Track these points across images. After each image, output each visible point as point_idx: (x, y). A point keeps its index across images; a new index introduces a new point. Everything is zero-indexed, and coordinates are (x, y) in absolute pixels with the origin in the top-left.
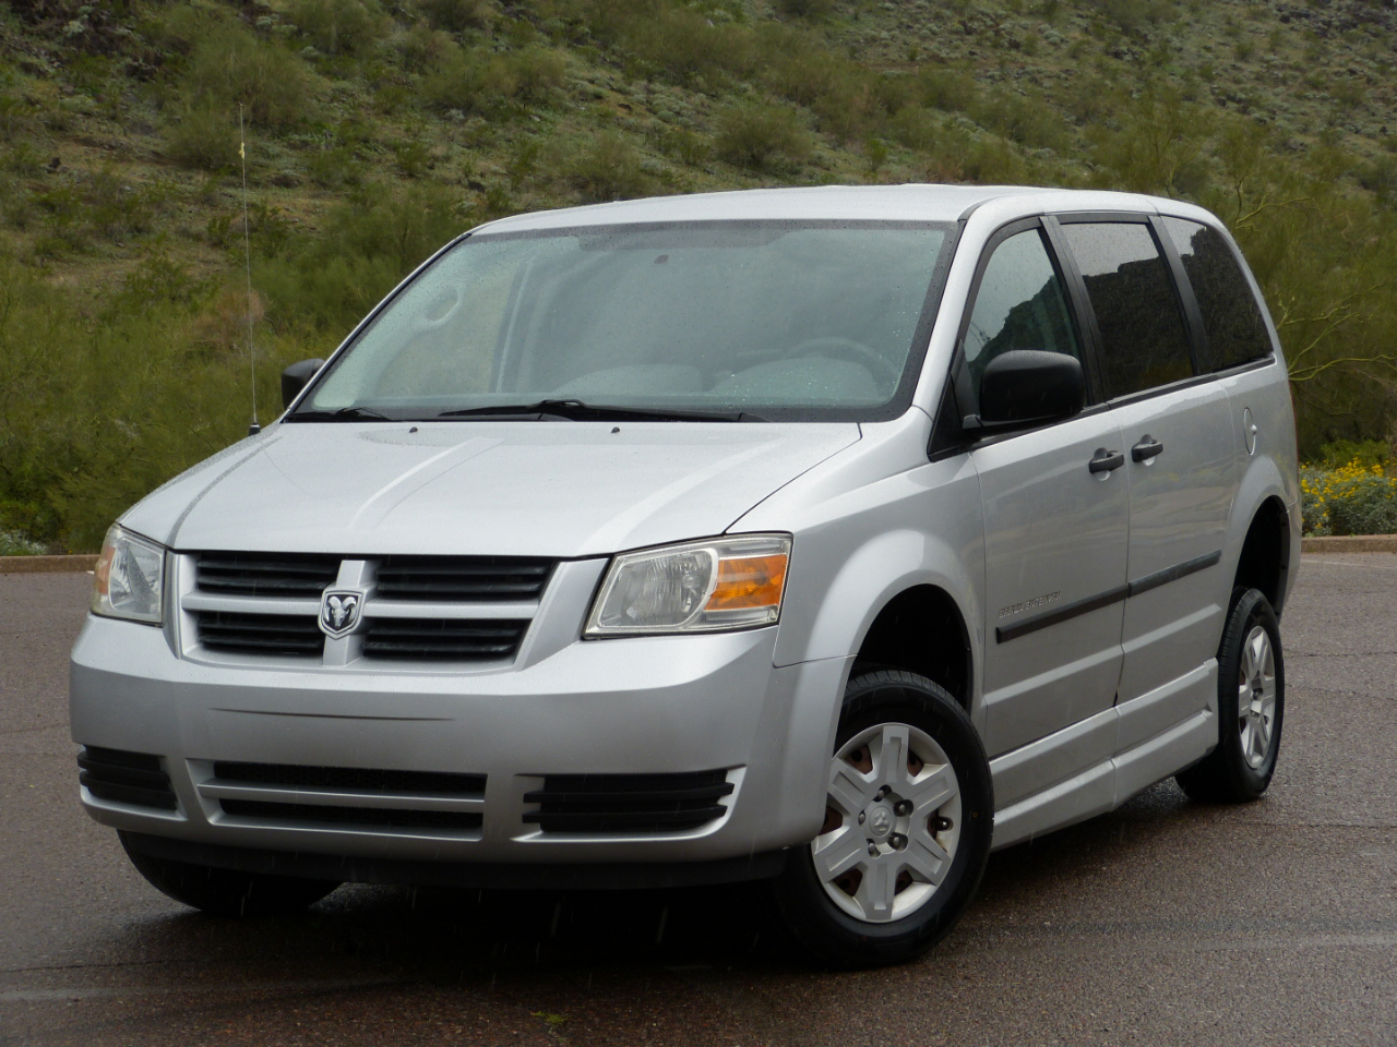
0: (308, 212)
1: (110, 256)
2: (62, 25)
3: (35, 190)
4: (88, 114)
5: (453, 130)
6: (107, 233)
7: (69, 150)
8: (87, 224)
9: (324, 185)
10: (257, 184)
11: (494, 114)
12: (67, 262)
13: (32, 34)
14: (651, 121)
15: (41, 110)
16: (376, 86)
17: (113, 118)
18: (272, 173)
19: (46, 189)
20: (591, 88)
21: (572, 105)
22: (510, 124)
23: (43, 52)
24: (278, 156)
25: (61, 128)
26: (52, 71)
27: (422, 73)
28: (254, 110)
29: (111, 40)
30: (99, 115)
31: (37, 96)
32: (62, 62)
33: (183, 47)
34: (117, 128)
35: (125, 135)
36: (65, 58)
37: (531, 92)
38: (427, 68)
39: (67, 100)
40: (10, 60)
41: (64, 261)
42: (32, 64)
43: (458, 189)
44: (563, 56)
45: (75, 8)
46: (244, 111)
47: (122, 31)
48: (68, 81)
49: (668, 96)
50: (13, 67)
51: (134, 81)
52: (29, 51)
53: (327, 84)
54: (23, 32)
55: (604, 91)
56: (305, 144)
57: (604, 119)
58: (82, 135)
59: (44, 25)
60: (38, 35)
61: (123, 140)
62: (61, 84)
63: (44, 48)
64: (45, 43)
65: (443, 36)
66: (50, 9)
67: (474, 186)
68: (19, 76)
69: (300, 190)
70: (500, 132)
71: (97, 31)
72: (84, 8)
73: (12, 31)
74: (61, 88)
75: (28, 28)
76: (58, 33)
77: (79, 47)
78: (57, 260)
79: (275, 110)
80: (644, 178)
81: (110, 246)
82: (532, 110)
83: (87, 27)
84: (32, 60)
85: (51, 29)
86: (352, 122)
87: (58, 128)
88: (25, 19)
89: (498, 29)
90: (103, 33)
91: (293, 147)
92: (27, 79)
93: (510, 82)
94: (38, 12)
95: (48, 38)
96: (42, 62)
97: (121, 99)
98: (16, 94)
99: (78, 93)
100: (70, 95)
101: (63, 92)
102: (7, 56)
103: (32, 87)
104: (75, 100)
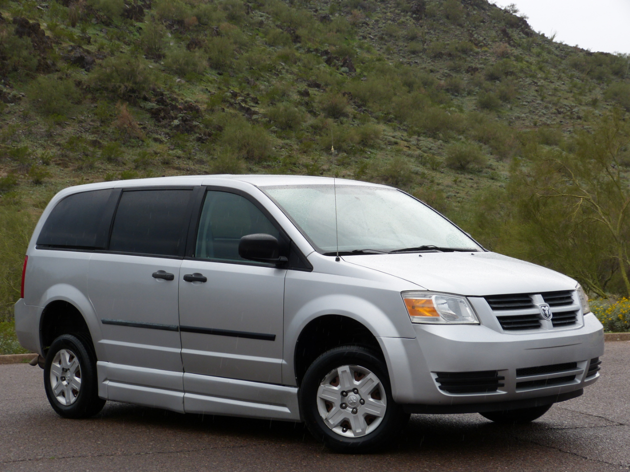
2: (171, 122)
4: (179, 157)
7: (170, 172)
11: (351, 151)
13: (159, 126)
14: (418, 152)
15: (160, 156)
17: (189, 158)
20: (393, 140)
21: (384, 147)
23: (163, 133)
26: (166, 140)
28: (248, 153)
29: (191, 127)
30: (184, 157)
31: (158, 151)
32: (170, 137)
33: (220, 128)
34: (191, 162)
35: (194, 165)
36: (171, 135)
37: (367, 142)
39: (171, 152)
40: (149, 137)
42: (158, 138)
44: (382, 127)
45: (176, 115)
46: (243, 153)
47: (195, 123)
48: (172, 144)
49: (426, 142)
50: (150, 140)
51: (199, 143)
52: (157, 133)
53: (280, 142)
54: (155, 125)
55: (399, 141)
56: (269, 166)
57: (398, 152)
58: (176, 166)
59: (164, 122)
60: (161, 126)
61: (193, 167)
62: (169, 146)
63: (163, 131)
64: (164, 130)
66: (166, 116)
68: (152, 143)
71: (185, 124)
72: (180, 115)
73: (151, 125)
74: (169, 147)
75: (157, 123)
76: (169, 125)
77: (178, 131)
79: (257, 153)
82: (367, 149)
83: (181, 123)
84: (159, 137)
85: (166, 124)
87: (166, 163)
88: (156, 120)
89: (355, 117)
90: (187, 125)
92: (155, 144)
93: (357, 138)
94: (161, 117)
95: (165, 127)
96: (162, 137)
97: (193, 151)
98: (150, 150)
99: (176, 149)
100: (172, 150)
101: (169, 149)
102: (148, 135)
103: (157, 147)
104: (174, 152)
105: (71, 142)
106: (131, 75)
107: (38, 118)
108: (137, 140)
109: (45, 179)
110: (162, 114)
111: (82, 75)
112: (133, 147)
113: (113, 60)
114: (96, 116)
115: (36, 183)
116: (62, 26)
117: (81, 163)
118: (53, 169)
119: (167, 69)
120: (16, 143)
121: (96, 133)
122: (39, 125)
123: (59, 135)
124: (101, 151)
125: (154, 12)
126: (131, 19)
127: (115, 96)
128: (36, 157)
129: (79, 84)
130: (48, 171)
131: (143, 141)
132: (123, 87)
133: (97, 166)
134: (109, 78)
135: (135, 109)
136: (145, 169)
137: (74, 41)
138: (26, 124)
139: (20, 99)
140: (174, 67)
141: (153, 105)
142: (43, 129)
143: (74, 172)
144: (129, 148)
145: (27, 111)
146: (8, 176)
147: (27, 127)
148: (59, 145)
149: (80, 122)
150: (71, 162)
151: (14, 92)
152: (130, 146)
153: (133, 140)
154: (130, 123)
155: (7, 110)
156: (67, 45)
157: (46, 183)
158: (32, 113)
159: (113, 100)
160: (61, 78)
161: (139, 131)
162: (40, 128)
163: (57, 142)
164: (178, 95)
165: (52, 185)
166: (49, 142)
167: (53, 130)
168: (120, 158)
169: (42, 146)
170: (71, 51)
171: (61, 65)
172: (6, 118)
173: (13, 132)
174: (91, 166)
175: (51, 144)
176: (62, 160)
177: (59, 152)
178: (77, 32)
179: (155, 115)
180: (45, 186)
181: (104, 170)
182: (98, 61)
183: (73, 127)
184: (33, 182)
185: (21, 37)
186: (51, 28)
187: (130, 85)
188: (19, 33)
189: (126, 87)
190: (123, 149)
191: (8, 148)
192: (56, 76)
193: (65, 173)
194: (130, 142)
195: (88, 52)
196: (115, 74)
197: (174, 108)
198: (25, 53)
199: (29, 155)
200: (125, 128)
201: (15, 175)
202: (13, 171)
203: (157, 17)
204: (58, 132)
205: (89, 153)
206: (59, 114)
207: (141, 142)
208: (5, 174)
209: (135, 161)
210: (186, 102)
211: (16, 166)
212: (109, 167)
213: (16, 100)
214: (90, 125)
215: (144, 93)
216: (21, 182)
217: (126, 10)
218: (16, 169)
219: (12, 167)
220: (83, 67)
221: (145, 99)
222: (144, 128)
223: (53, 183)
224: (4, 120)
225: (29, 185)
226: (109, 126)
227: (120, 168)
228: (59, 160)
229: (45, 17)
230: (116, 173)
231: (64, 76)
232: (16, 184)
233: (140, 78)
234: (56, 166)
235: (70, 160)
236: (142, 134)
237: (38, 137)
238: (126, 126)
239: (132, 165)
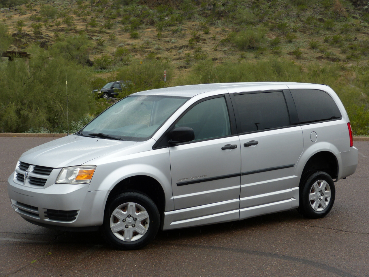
1: (364, 59)
2: (363, 7)
3: (350, 45)
4: (366, 27)
6: (364, 54)
7: (360, 35)
8: (359, 52)
12: (353, 61)
13: (356, 10)
15: (355, 27)
19: (352, 44)
23: (358, 13)
25: (359, 30)
26: (359, 17)
30: (368, 27)
31: (354, 23)
32: (362, 15)
36: (363, 14)
39: (361, 24)
40: (350, 16)
41: (352, 61)
42: (355, 16)
45: (367, 3)
48: (362, 19)
50: (351, 17)
52: (355, 13)
54: (354, 9)
58: (363, 32)
60: (357, 10)
62: (361, 20)
63: (358, 12)
64: (359, 11)
66: (361, 4)
68: (352, 19)
73: (352, 9)
75: (355, 8)
76: (362, 9)
77: (366, 12)
78: (351, 60)
81: (364, 57)
84: (356, 15)
85: (360, 8)
87: (358, 30)
88: (355, 6)
92: (353, 20)
94: (358, 4)
96: (357, 16)
98: (350, 23)
99: (364, 22)
100: (363, 23)
101: (361, 22)
102: (350, 15)
103: (354, 21)
104: (363, 24)
105: (308, 20)
107: (293, 7)
108: (344, 18)
109: (294, 40)
112: (341, 21)
114: (322, 5)
115: (289, 42)
117: (313, 31)
118: (298, 34)
120: (281, 21)
121: (322, 15)
122: (293, 11)
123: (303, 16)
124: (324, 24)
128: (290, 28)
130: (296, 36)
131: (346, 18)
133: (321, 32)
136: (346, 34)
138: (287, 10)
142: (294, 13)
143: (309, 36)
144: (339, 22)
145: (287, 4)
146: (276, 38)
147: (287, 12)
148: (302, 21)
149: (314, 8)
150: (307, 31)
152: (339, 21)
153: (341, 18)
154: (340, 9)
157: (294, 42)
158: (290, 5)
161: (345, 13)
162: (293, 13)
163: (301, 20)
165: (297, 43)
166: (297, 20)
167: (300, 13)
168: (333, 28)
169: (294, 22)
172: (277, 7)
173: (280, 15)
174: (318, 33)
175: (298, 21)
176: (303, 29)
177: (302, 25)
179: (354, 3)
180: (294, 44)
181: (324, 34)
183: (310, 12)
184: (288, 41)
190: (336, 23)
191: (277, 24)
193: (304, 37)
194: (340, 19)
199: (287, 27)
200: (337, 11)
201: (280, 38)
202: (278, 36)
204: (302, 14)
205: (317, 25)
206: (303, 5)
207: (345, 19)
208: (275, 37)
209: (341, 29)
211: (280, 33)
212: (327, 33)
214: (319, 10)
216: (282, 41)
218: (280, 35)
219: (278, 33)
222: (348, 11)
223: (298, 42)
224: (276, 8)
225: (286, 43)
226: (329, 10)
227: (333, 33)
228: (302, 29)
230: (330, 37)
232: (279, 42)
234: (300, 33)
235: (307, 29)
236: (346, 14)
237: (292, 17)
238: (338, 10)
239: (339, 32)
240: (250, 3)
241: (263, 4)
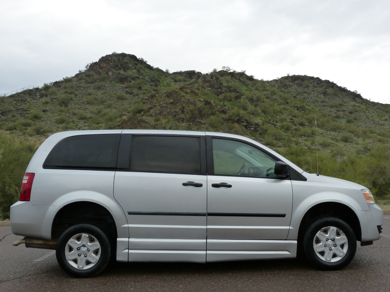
0: (283, 150)
5: (303, 139)
9: (285, 147)
10: (276, 147)
11: (308, 136)
14: (330, 136)
16: (292, 134)
18: (278, 145)
20: (322, 133)
21: (319, 135)
22: (311, 138)
24: (279, 143)
27: (298, 132)
28: (276, 137)
32: (251, 133)
33: (266, 130)
37: (313, 133)
38: (299, 131)
43: (304, 146)
44: (317, 129)
46: (274, 138)
47: (258, 129)
49: (333, 133)
51: (260, 135)
52: (247, 132)
53: (285, 134)
54: (246, 130)
55: (324, 133)
56: (283, 142)
57: (324, 136)
59: (249, 129)
65: (301, 127)
67: (306, 146)
69: (282, 148)
70: (309, 139)
72: (254, 126)
79: (278, 137)
80: (330, 144)
82: (314, 136)
86: (289, 138)
89: (308, 126)
91: (281, 142)
93: (310, 132)
95: (249, 130)
96: (248, 134)
106: (238, 115)
107: (211, 129)
110: (248, 127)
111: (223, 116)
113: (233, 111)
116: (217, 102)
119: (249, 113)
125: (244, 97)
126: (237, 99)
127: (233, 121)
129: (223, 118)
132: (236, 119)
134: (232, 116)
135: (240, 125)
137: (221, 106)
139: (206, 123)
140: (251, 112)
141: (245, 124)
149: (223, 130)
151: (204, 122)
154: (238, 130)
155: (202, 127)
156: (219, 107)
158: (209, 128)
159: (233, 123)
160: (217, 117)
161: (241, 132)
164: (253, 121)
170: (220, 109)
171: (217, 113)
172: (201, 129)
178: (222, 103)
179: (246, 126)
182: (229, 111)
185: (206, 105)
186: (214, 103)
187: (238, 118)
188: (205, 104)
189: (237, 119)
192: (216, 116)
195: (225, 109)
196: (233, 115)
197: (252, 124)
198: (207, 110)
203: (245, 98)
210: (255, 123)
213: (204, 124)
215: (242, 120)
217: (236, 97)
220: (224, 113)
221: (243, 122)
229: (212, 100)
231: (218, 116)
233: (241, 116)
240: (186, 127)
241: (193, 127)
